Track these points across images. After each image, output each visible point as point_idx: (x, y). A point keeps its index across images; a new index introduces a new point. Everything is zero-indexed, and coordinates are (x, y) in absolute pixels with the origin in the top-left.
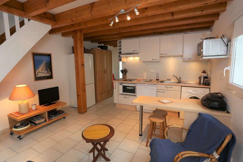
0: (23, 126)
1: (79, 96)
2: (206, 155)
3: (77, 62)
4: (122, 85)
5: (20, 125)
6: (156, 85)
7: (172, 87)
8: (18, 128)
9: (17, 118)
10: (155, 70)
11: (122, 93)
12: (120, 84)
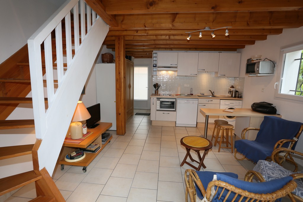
0: (81, 156)
1: (120, 114)
2: (289, 140)
3: (119, 73)
4: (159, 100)
5: (75, 154)
6: (197, 99)
7: (212, 101)
8: (75, 158)
9: (79, 144)
10: (189, 85)
11: (159, 109)
12: (157, 99)
